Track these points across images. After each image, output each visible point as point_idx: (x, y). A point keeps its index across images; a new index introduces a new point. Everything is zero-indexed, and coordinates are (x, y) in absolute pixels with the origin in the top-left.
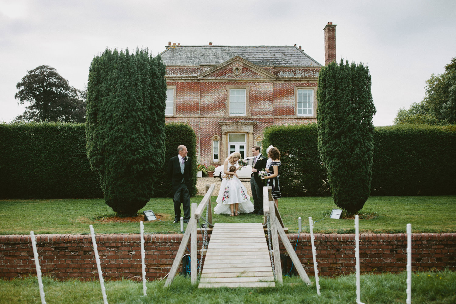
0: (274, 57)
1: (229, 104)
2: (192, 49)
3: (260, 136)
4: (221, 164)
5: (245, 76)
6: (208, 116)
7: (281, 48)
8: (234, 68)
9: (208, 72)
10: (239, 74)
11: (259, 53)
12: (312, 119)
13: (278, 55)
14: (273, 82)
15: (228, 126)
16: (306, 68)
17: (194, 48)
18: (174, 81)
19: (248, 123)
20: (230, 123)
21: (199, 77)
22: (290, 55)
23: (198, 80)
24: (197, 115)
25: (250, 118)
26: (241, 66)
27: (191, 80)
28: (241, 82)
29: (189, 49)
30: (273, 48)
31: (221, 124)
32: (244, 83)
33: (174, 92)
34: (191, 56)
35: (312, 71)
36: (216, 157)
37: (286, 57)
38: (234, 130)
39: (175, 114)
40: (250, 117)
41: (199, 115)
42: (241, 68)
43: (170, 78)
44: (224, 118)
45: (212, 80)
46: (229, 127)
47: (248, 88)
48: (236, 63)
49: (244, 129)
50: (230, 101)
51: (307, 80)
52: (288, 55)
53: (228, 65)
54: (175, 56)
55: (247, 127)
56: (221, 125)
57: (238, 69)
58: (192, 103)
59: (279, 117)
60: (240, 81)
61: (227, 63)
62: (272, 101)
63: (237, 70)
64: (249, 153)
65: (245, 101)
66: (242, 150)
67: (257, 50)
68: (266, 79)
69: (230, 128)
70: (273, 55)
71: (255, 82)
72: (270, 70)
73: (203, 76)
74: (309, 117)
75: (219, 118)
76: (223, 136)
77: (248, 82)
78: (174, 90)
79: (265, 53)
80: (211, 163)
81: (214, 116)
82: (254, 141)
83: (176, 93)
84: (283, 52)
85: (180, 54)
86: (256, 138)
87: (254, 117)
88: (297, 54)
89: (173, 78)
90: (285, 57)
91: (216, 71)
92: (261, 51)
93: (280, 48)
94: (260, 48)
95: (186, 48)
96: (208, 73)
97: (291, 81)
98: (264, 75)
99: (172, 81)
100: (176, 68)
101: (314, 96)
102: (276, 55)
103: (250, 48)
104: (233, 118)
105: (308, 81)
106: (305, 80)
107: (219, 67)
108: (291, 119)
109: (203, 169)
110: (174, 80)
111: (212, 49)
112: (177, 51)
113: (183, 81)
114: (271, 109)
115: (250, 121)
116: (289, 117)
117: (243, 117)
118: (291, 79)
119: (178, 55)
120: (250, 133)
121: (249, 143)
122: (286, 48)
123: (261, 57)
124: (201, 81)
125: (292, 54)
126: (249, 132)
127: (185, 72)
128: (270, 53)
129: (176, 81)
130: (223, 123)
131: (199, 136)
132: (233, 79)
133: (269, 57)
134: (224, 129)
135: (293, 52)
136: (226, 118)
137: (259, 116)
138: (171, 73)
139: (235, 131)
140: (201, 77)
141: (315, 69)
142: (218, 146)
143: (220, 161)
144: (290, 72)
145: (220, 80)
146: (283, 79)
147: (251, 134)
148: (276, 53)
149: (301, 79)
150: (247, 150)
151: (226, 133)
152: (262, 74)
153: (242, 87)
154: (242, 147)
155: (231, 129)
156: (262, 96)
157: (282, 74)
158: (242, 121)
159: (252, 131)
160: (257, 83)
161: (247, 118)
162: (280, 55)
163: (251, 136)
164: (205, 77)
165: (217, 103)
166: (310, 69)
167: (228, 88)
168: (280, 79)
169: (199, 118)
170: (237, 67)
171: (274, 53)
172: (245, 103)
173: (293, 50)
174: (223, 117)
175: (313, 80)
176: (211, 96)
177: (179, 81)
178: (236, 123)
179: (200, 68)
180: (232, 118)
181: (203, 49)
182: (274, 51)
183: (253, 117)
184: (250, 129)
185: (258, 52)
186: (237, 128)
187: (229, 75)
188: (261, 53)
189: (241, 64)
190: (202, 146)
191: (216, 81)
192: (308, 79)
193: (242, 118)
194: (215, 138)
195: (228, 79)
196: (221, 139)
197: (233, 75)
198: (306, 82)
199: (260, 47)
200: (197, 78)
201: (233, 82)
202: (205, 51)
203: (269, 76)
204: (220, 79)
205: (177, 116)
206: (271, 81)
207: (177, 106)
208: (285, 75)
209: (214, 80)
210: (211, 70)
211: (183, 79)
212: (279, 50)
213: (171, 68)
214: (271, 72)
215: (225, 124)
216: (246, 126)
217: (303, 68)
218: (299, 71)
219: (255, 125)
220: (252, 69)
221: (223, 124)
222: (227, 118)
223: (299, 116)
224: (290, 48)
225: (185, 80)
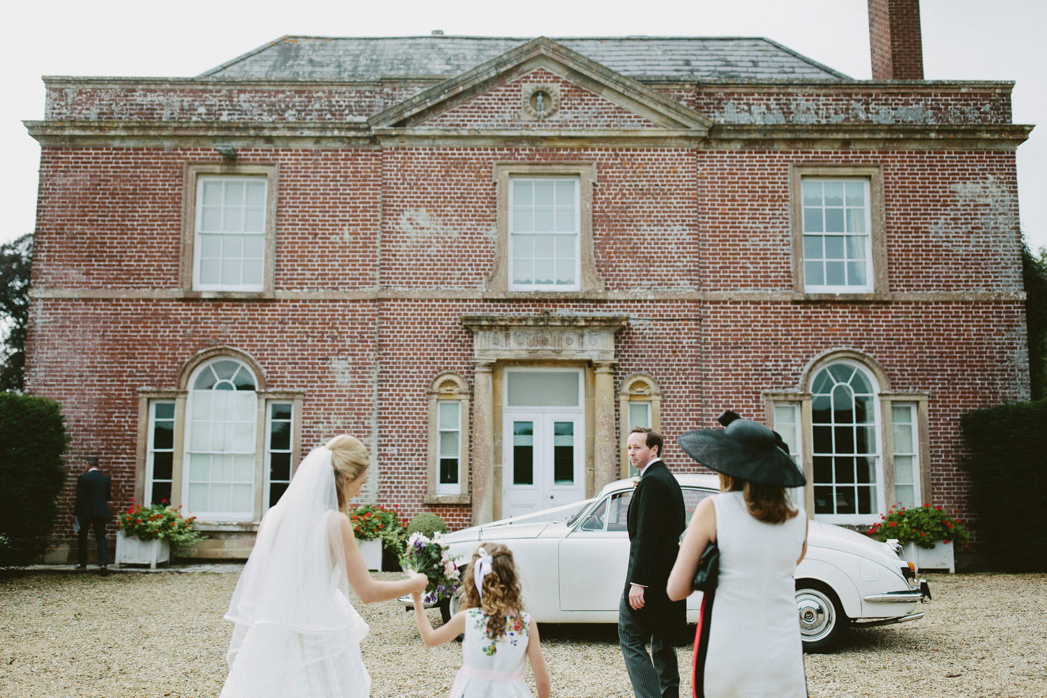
0: (687, 68)
1: (506, 242)
2: (361, 47)
3: (646, 379)
4: (470, 505)
5: (576, 122)
6: (416, 293)
7: (711, 43)
8: (528, 88)
9: (416, 105)
10: (550, 115)
11: (628, 58)
12: (870, 302)
13: (704, 63)
14: (695, 146)
15: (501, 336)
16: (832, 91)
17: (372, 43)
18: (267, 146)
19: (594, 319)
20: (512, 320)
21: (377, 124)
22: (751, 64)
23: (374, 140)
24: (367, 288)
25: (599, 301)
26: (556, 79)
27: (340, 139)
28: (559, 149)
29: (353, 47)
30: (680, 43)
31: (470, 327)
32: (572, 150)
33: (270, 192)
34: (356, 67)
35: (858, 101)
36: (449, 471)
37: (735, 69)
38: (531, 352)
39: (272, 286)
40: (601, 297)
41: (377, 288)
42: (556, 89)
43: (252, 132)
44: (485, 300)
45: (434, 138)
46: (507, 336)
47: (589, 173)
48: (535, 67)
49: (575, 345)
50: (511, 229)
51: (840, 136)
52: (739, 64)
53: (501, 77)
54: (292, 66)
55: (586, 338)
56: (470, 331)
57: (545, 94)
58: (347, 237)
59: (724, 295)
60: (551, 144)
61: (498, 65)
62: (695, 226)
63: (540, 98)
64: (597, 455)
65: (578, 229)
66: (564, 441)
67: (616, 48)
68: (665, 134)
69: (513, 344)
70: (682, 63)
71: (617, 146)
72: (680, 98)
73: (394, 121)
74: (855, 295)
75: (465, 301)
76: (482, 380)
77: (586, 149)
78: (270, 181)
79: (648, 58)
80: (427, 500)
81: (442, 292)
82: (617, 403)
83: (275, 195)
84: (720, 53)
85: (311, 61)
86: (626, 388)
87: (615, 294)
88: (775, 59)
89: (266, 133)
90: (729, 69)
91: (452, 99)
92: (634, 53)
93: (706, 43)
94: (627, 43)
95: (341, 42)
96: (416, 111)
97: (773, 141)
98: (654, 119)
99: (261, 145)
100: (277, 92)
101: (873, 208)
102: (693, 63)
103: (591, 43)
104: (525, 301)
105: (846, 143)
106: (835, 136)
107: (464, 82)
108: (778, 303)
109: (384, 528)
110: (269, 139)
111: (442, 46)
112: (302, 52)
113: (310, 145)
114: (688, 261)
115: (599, 313)
116: (770, 294)
117: (569, 296)
118: (772, 131)
119: (302, 63)
120: (599, 365)
121: (599, 411)
122: (730, 43)
123: (636, 68)
124: (387, 144)
125: (755, 59)
126: (595, 359)
127: (317, 106)
128: (668, 58)
129: (279, 144)
130: (479, 319)
131: (375, 378)
132: (525, 133)
133: (668, 68)
134: (486, 347)
135: (761, 53)
136: (492, 300)
137: (638, 292)
138: (257, 111)
139: (532, 357)
140: (384, 126)
141: (874, 92)
142: (460, 427)
143: (466, 492)
144: (768, 108)
145: (468, 137)
146: (740, 131)
147: (606, 369)
148: (694, 58)
149: (816, 136)
150: (587, 439)
151: (495, 367)
152: (647, 115)
153: (562, 169)
154: (564, 429)
155: (514, 347)
156: (647, 205)
157: (731, 114)
158: (564, 312)
159: (611, 358)
160: (628, 150)
161: (585, 301)
162: (709, 63)
163: (604, 380)
164: (402, 124)
165: (455, 234)
166: (850, 95)
167: (502, 173)
168: (724, 136)
169: (373, 301)
170: (540, 85)
171: (684, 57)
172: (578, 240)
173: (758, 48)
174: (479, 296)
175: (866, 136)
176: (429, 206)
177: (293, 145)
178: (536, 320)
179: (381, 92)
180: (518, 301)
181: (407, 47)
182: (685, 53)
183: (610, 296)
184: (600, 347)
185: (623, 53)
186: (544, 342)
187: (507, 117)
188: (633, 58)
189: (555, 70)
190: (385, 422)
191: (450, 142)
192: (846, 132)
193: (566, 301)
194: (443, 390)
195: (505, 133)
196: (472, 395)
197: (526, 117)
198: (837, 146)
199: (628, 39)
200: (369, 129)
201: (524, 150)
202: (412, 51)
203: (679, 119)
204: (465, 133)
205: (280, 294)
206: (686, 143)
207: (278, 252)
208: (744, 119)
209: (441, 137)
210: (427, 95)
211: (306, 133)
212: (705, 48)
213: (257, 92)
214: (683, 103)
215: (490, 328)
216: (582, 336)
217: (823, 91)
218: (804, 104)
219: (620, 331)
220: (605, 92)
221: (481, 327)
222: (498, 301)
223: (813, 290)
224: (746, 43)
225: (318, 140)
